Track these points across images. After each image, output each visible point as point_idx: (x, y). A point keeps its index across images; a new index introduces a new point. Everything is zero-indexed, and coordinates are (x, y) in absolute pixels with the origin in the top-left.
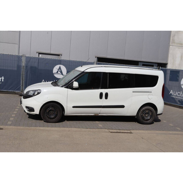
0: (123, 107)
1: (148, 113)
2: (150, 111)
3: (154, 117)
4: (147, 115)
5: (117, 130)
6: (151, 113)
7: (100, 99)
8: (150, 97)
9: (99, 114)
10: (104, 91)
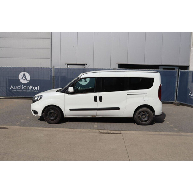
0: (118, 109)
1: (144, 114)
2: (147, 112)
3: (152, 118)
4: (144, 117)
5: (108, 131)
6: (148, 114)
7: (95, 101)
8: (145, 98)
9: (96, 116)
10: (98, 94)
